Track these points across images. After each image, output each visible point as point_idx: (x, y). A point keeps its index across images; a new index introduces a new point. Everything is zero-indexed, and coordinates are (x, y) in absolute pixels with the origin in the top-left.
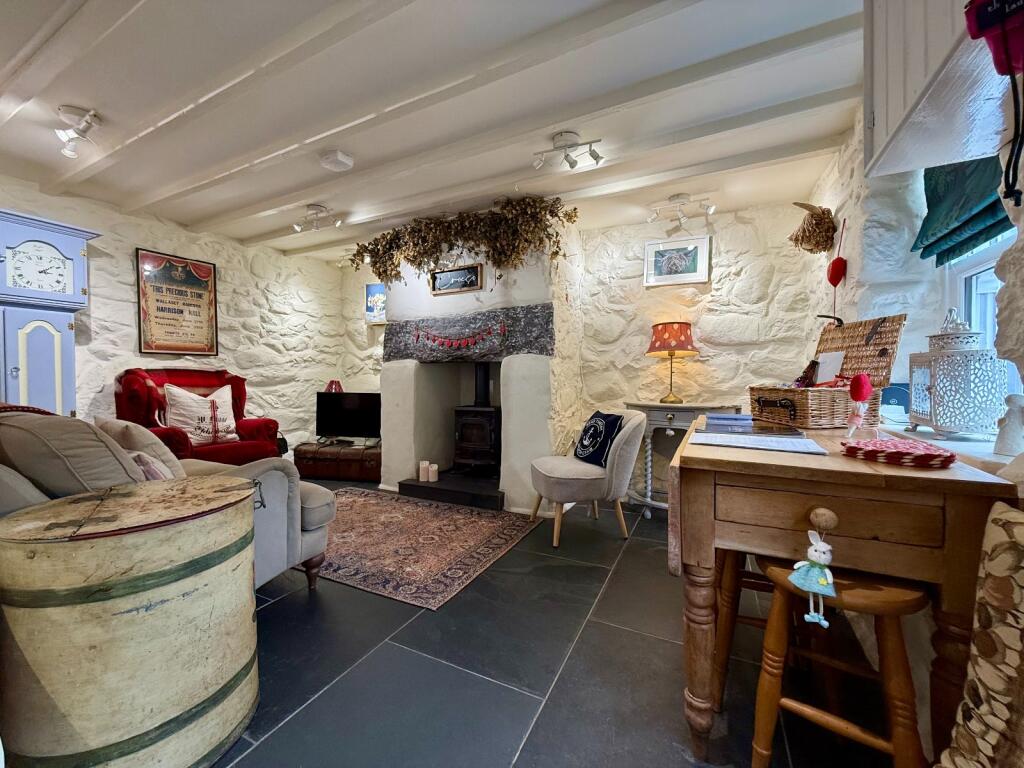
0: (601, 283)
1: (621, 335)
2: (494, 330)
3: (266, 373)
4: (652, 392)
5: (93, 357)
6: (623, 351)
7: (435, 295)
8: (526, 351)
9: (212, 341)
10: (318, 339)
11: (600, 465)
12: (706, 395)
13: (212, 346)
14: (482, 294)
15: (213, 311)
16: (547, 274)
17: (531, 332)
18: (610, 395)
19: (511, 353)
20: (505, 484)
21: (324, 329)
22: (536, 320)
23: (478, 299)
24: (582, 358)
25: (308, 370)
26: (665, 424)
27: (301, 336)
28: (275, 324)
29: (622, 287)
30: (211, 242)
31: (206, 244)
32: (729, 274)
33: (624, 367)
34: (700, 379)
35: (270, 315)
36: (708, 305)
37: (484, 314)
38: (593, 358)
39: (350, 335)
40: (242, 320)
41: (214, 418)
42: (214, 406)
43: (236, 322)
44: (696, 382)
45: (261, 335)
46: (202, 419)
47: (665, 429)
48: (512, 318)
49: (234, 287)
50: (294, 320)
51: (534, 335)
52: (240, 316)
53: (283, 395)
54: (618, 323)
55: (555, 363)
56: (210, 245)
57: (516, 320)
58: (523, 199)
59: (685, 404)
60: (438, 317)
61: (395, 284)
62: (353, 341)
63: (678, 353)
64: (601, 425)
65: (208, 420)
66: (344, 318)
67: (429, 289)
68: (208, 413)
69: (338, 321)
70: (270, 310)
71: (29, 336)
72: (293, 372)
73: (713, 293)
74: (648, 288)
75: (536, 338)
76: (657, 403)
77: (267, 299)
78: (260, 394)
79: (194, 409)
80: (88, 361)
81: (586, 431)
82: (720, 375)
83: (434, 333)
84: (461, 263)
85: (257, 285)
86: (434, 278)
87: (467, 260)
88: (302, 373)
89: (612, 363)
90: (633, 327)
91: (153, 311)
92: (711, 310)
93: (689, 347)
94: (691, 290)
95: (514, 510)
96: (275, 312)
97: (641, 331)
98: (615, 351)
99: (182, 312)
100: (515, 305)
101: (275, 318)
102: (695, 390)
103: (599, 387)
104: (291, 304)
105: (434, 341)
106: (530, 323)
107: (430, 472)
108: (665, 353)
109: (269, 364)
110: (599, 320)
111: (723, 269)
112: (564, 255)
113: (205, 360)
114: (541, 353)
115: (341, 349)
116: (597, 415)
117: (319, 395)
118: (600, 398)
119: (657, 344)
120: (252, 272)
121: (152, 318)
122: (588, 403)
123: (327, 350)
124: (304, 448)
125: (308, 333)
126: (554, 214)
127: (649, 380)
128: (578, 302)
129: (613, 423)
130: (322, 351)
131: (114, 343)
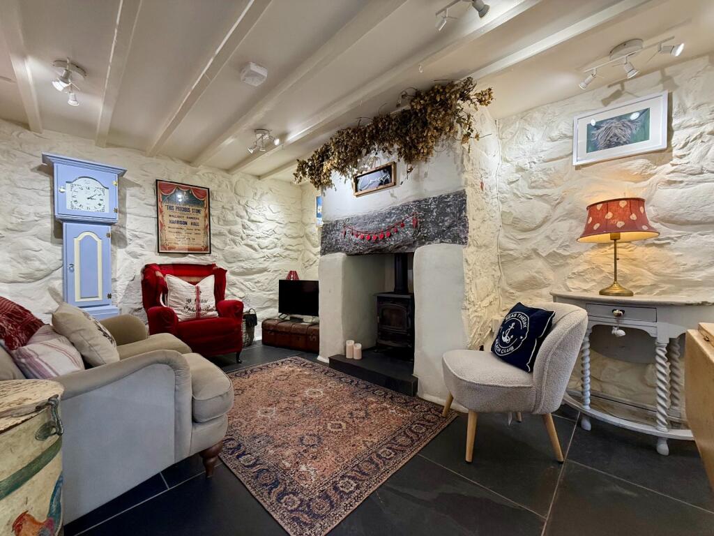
0: (521, 169)
1: (545, 221)
2: (407, 222)
3: (245, 266)
4: (585, 281)
5: (128, 256)
6: (548, 237)
7: (357, 196)
8: (439, 240)
9: (207, 242)
10: (285, 240)
11: (524, 368)
12: (666, 287)
13: (207, 247)
14: (395, 190)
15: (207, 222)
16: (459, 163)
17: (443, 221)
18: (532, 284)
19: (423, 244)
20: (419, 370)
21: (288, 232)
22: (448, 210)
23: (392, 195)
24: (499, 246)
25: (276, 263)
26: (611, 321)
27: (271, 238)
28: (253, 230)
29: (544, 171)
30: (207, 173)
31: (203, 174)
32: (701, 135)
33: (550, 255)
34: (656, 267)
35: (249, 223)
36: (667, 177)
37: (398, 209)
38: (512, 246)
39: (307, 236)
40: (228, 227)
41: (198, 300)
42: (198, 292)
43: (224, 229)
44: (650, 270)
45: (242, 238)
46: (189, 301)
47: (611, 328)
48: (425, 210)
49: (223, 204)
50: (268, 226)
51: (446, 224)
52: (227, 225)
53: (258, 282)
54: (540, 210)
55: (469, 252)
56: (206, 175)
57: (428, 211)
58: (433, 89)
59: (635, 298)
60: (360, 215)
61: (329, 191)
62: (309, 240)
63: (624, 235)
64: (524, 321)
65: (193, 301)
66: (303, 223)
67: (353, 191)
68: (194, 296)
69: (299, 227)
70: (249, 220)
71: (81, 242)
72: (266, 264)
73: (675, 161)
74: (578, 167)
75: (449, 227)
76: (597, 296)
77: (247, 212)
78: (242, 281)
79: (184, 293)
80: (126, 259)
81: (505, 325)
82: (691, 261)
83: (357, 229)
84: (378, 164)
85: (239, 202)
86: (356, 181)
87: (383, 160)
88: (272, 265)
89: (535, 251)
90: (560, 211)
91: (166, 222)
92: (670, 183)
93: (645, 227)
94: (640, 162)
95: (427, 397)
96: (253, 221)
97: (569, 215)
98: (537, 239)
99: (186, 223)
100: (426, 196)
101: (252, 226)
102: (649, 279)
103: (520, 275)
104: (264, 215)
105: (357, 236)
106: (442, 213)
107: (354, 350)
108: (606, 237)
109: (248, 259)
110: (518, 208)
111: (690, 130)
112: (477, 136)
113: (202, 257)
114: (454, 241)
115: (300, 248)
116: (519, 307)
117: (281, 282)
118: (522, 286)
119: (596, 226)
120: (236, 193)
121: (167, 228)
122: (506, 291)
123: (291, 248)
124: (268, 322)
125: (276, 236)
126: (464, 97)
127: (581, 268)
128: (495, 191)
129: (541, 321)
130: (287, 249)
131: (142, 246)
